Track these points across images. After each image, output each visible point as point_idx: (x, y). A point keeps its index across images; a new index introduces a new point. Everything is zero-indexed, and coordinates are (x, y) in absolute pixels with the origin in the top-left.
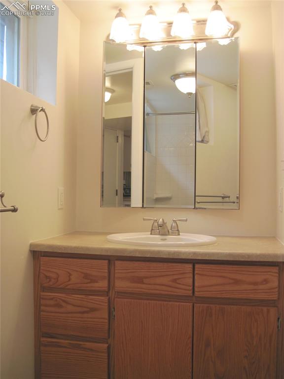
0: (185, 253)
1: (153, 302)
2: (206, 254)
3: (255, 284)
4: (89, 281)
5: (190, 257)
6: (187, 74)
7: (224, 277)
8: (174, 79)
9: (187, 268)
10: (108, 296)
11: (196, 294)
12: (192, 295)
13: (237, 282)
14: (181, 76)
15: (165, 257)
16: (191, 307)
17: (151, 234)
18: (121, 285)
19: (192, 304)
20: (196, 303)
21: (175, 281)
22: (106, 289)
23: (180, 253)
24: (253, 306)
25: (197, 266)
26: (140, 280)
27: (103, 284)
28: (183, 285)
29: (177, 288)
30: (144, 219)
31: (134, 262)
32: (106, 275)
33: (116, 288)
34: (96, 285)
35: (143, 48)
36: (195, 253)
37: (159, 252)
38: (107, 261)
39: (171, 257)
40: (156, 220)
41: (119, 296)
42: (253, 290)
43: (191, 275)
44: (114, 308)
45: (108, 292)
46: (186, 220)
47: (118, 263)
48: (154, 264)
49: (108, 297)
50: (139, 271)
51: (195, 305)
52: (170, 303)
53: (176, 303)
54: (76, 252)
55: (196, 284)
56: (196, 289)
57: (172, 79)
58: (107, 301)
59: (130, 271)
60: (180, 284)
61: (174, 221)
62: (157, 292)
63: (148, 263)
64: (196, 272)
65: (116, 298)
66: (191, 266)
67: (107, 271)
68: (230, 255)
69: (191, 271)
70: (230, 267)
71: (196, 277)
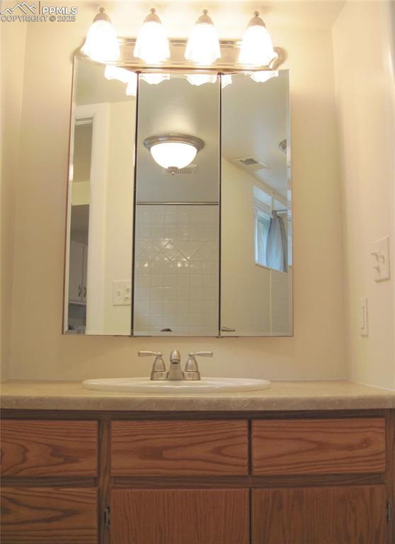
0: (237, 401)
1: (179, 490)
2: (271, 402)
3: (351, 447)
4: (62, 460)
5: (245, 408)
6: (171, 138)
7: (300, 439)
8: (148, 144)
9: (238, 428)
10: (95, 486)
11: (256, 471)
12: (247, 473)
13: (321, 446)
14: (160, 139)
15: (202, 409)
16: (247, 494)
17: (152, 379)
18: (121, 464)
19: (248, 489)
20: (256, 488)
21: (217, 451)
22: (95, 473)
23: (228, 401)
24: (346, 485)
25: (255, 423)
26: (157, 453)
27: (88, 465)
28: (233, 457)
29: (221, 463)
30: (139, 354)
31: (146, 422)
32: (95, 447)
33: (112, 471)
34: (75, 466)
35: (136, 74)
36: (253, 401)
37: (191, 402)
38: (96, 422)
39: (213, 409)
40: (161, 356)
41: (117, 486)
42: (347, 458)
43: (246, 440)
44: (108, 508)
45: (96, 479)
46: (211, 355)
47: (116, 426)
48: (182, 424)
49: (97, 488)
50: (152, 437)
51: (253, 490)
52: (210, 490)
53: (221, 490)
54: (39, 408)
55: (255, 454)
56: (255, 463)
57: (145, 145)
58: (95, 496)
59: (137, 438)
60: (227, 456)
61: (190, 356)
62: (189, 472)
63: (170, 423)
64: (254, 433)
65: (114, 488)
66: (245, 423)
67: (95, 440)
68: (312, 401)
69: (246, 433)
70: (309, 423)
71: (254, 442)
